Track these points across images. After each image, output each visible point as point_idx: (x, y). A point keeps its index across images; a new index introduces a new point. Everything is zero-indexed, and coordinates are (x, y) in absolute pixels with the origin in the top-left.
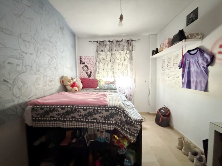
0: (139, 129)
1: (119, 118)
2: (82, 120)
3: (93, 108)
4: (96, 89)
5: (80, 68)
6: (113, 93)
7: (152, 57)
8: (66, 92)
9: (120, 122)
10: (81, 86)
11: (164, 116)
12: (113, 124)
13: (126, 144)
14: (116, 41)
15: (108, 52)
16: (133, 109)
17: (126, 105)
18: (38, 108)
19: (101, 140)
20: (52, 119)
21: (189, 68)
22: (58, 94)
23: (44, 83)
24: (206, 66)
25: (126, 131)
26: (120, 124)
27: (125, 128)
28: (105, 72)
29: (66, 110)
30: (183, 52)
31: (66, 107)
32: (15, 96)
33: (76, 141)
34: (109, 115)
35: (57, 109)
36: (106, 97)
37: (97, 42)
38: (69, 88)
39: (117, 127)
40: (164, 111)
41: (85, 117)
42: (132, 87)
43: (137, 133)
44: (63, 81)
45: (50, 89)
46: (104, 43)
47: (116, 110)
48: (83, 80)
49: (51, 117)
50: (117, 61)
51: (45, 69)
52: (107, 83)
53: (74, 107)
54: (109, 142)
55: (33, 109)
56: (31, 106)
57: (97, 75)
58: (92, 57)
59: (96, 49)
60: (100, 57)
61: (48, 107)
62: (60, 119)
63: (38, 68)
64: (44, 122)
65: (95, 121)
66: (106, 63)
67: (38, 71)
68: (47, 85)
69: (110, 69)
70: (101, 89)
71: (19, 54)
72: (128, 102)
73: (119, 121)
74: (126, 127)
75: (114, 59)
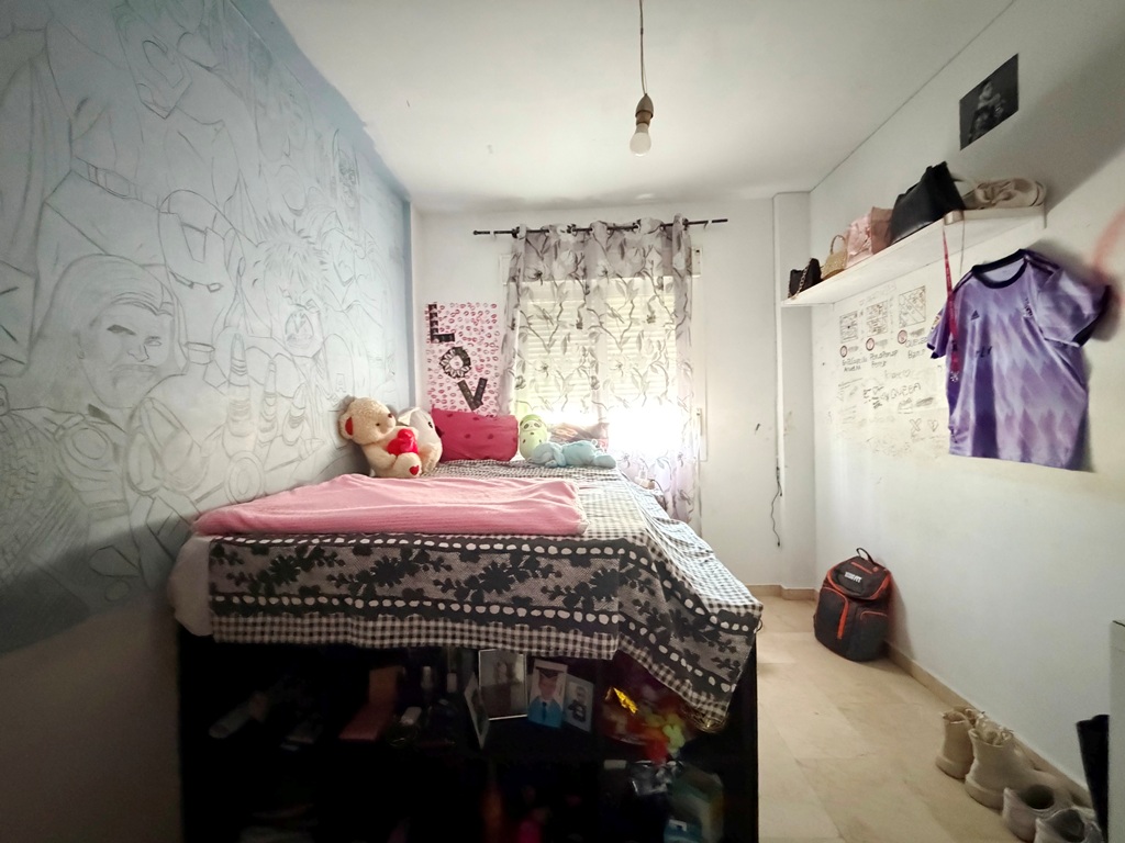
0: (744, 659)
1: (643, 602)
2: (455, 607)
3: (512, 547)
4: (508, 466)
5: (429, 361)
6: (596, 482)
7: (790, 302)
8: (366, 477)
9: (644, 622)
10: (436, 447)
11: (864, 602)
12: (609, 629)
13: (675, 736)
14: (609, 228)
15: (570, 282)
16: (706, 558)
17: (670, 539)
18: (244, 544)
19: (544, 714)
20: (310, 601)
21: (985, 352)
22: (325, 484)
23: (264, 431)
24: (1075, 340)
25: (676, 666)
26: (643, 631)
27: (671, 650)
28: (552, 383)
29: (377, 556)
30: (948, 275)
31: (379, 541)
32: (134, 487)
33: (421, 719)
34: (592, 582)
35: (335, 555)
36: (571, 497)
37: (514, 233)
38: (379, 455)
39: (631, 648)
40: (858, 579)
41: (472, 592)
42: (688, 458)
43: (731, 676)
44: (348, 423)
45: (292, 462)
46: (547, 238)
47: (625, 559)
48: (444, 422)
49: (305, 592)
50: (610, 323)
51: (272, 363)
52: (565, 433)
53: (418, 542)
54: (586, 726)
55: (217, 551)
56: (208, 539)
57: (513, 393)
58: (489, 308)
59: (511, 269)
60: (529, 305)
61: (290, 541)
62: (349, 601)
63: (238, 355)
64: (269, 619)
65: (522, 612)
66: (559, 338)
67: (242, 370)
68: (279, 439)
69: (577, 365)
70: (537, 463)
71: (162, 285)
72: (674, 527)
73: (641, 612)
74: (677, 647)
75: (599, 317)
